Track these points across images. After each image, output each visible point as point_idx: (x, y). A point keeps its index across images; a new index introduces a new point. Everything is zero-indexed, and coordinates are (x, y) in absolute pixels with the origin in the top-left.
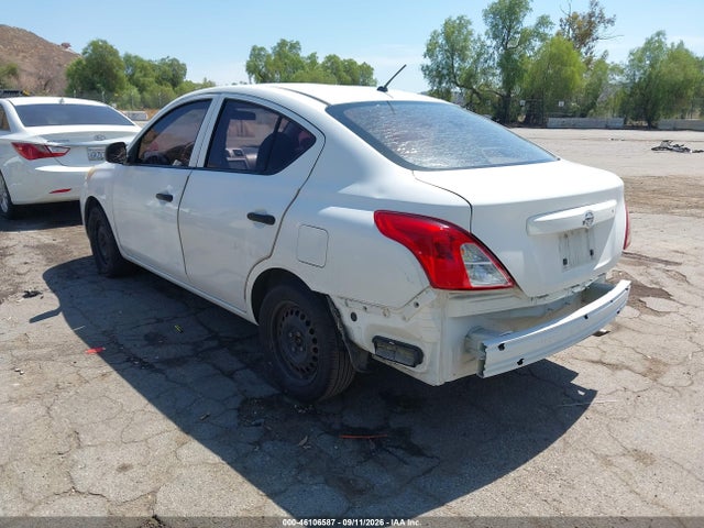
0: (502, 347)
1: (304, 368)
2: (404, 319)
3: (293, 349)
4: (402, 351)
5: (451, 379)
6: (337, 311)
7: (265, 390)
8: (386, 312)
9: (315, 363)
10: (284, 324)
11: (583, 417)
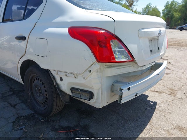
0: (129, 89)
1: (43, 103)
2: (84, 78)
3: (38, 95)
4: (84, 94)
5: (106, 104)
6: (54, 77)
7: (28, 112)
8: (75, 75)
9: (47, 100)
10: (34, 84)
11: (155, 113)
